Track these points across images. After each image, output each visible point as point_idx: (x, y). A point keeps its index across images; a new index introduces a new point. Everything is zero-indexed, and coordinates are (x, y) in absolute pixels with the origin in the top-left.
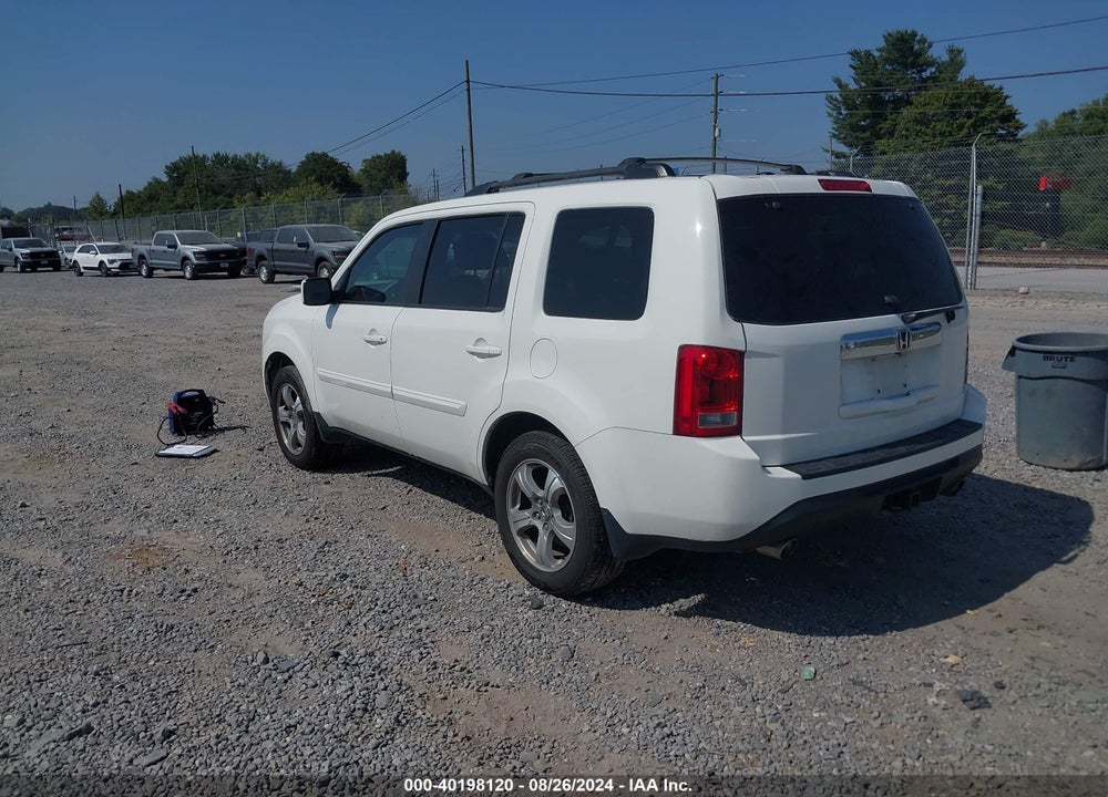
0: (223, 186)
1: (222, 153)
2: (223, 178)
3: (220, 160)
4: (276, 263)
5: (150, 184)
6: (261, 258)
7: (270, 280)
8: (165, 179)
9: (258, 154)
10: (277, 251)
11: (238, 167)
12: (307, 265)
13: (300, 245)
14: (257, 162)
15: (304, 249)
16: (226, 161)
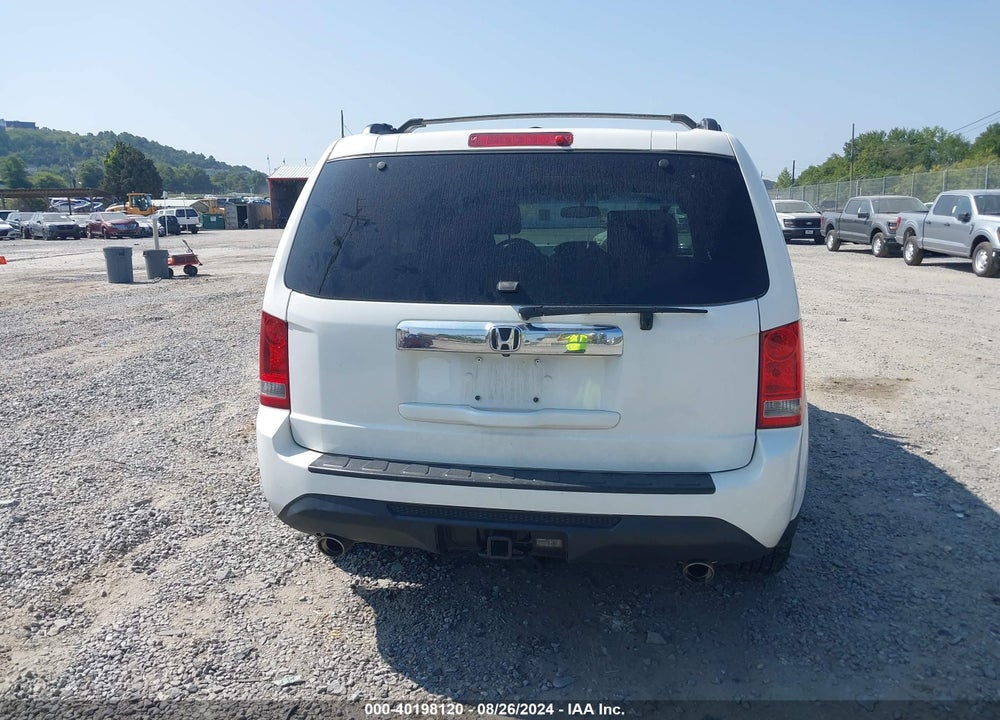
0: (895, 160)
1: (901, 128)
2: (895, 150)
3: (898, 135)
4: (842, 232)
5: (830, 159)
6: (830, 227)
7: (835, 248)
8: (842, 154)
9: (937, 128)
10: (844, 221)
11: (913, 142)
12: (864, 235)
13: (860, 216)
14: (933, 135)
15: (864, 219)
16: (903, 136)
